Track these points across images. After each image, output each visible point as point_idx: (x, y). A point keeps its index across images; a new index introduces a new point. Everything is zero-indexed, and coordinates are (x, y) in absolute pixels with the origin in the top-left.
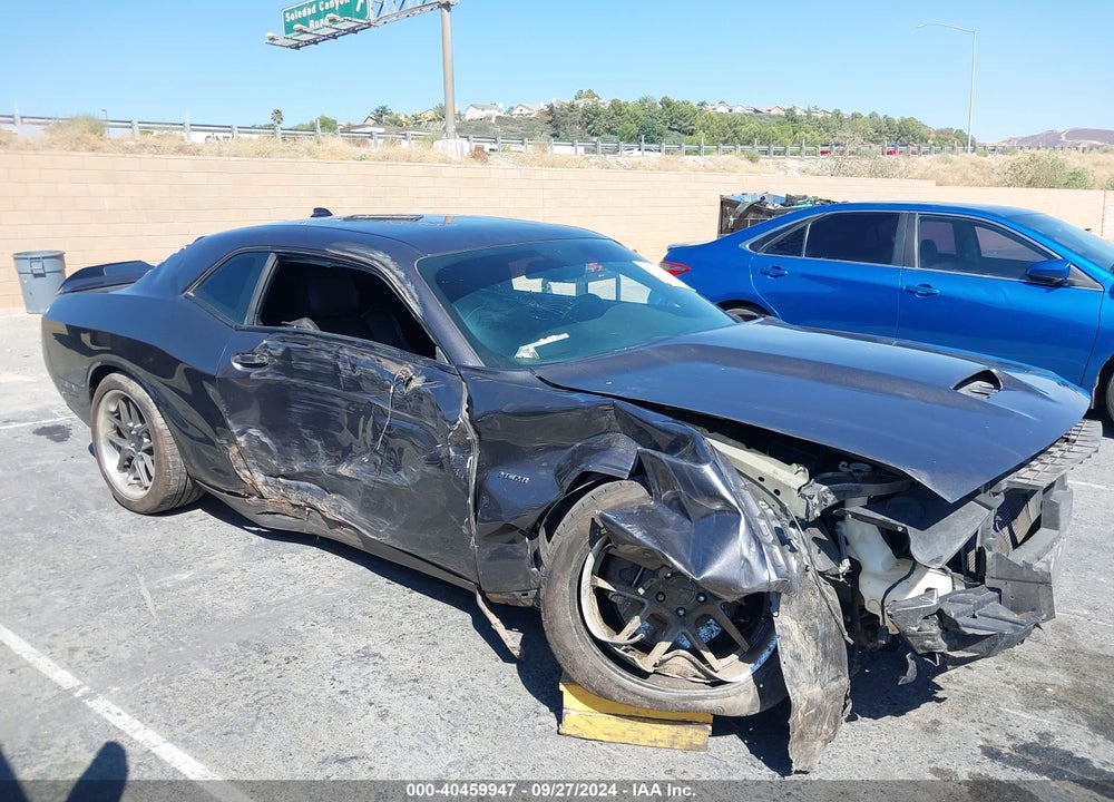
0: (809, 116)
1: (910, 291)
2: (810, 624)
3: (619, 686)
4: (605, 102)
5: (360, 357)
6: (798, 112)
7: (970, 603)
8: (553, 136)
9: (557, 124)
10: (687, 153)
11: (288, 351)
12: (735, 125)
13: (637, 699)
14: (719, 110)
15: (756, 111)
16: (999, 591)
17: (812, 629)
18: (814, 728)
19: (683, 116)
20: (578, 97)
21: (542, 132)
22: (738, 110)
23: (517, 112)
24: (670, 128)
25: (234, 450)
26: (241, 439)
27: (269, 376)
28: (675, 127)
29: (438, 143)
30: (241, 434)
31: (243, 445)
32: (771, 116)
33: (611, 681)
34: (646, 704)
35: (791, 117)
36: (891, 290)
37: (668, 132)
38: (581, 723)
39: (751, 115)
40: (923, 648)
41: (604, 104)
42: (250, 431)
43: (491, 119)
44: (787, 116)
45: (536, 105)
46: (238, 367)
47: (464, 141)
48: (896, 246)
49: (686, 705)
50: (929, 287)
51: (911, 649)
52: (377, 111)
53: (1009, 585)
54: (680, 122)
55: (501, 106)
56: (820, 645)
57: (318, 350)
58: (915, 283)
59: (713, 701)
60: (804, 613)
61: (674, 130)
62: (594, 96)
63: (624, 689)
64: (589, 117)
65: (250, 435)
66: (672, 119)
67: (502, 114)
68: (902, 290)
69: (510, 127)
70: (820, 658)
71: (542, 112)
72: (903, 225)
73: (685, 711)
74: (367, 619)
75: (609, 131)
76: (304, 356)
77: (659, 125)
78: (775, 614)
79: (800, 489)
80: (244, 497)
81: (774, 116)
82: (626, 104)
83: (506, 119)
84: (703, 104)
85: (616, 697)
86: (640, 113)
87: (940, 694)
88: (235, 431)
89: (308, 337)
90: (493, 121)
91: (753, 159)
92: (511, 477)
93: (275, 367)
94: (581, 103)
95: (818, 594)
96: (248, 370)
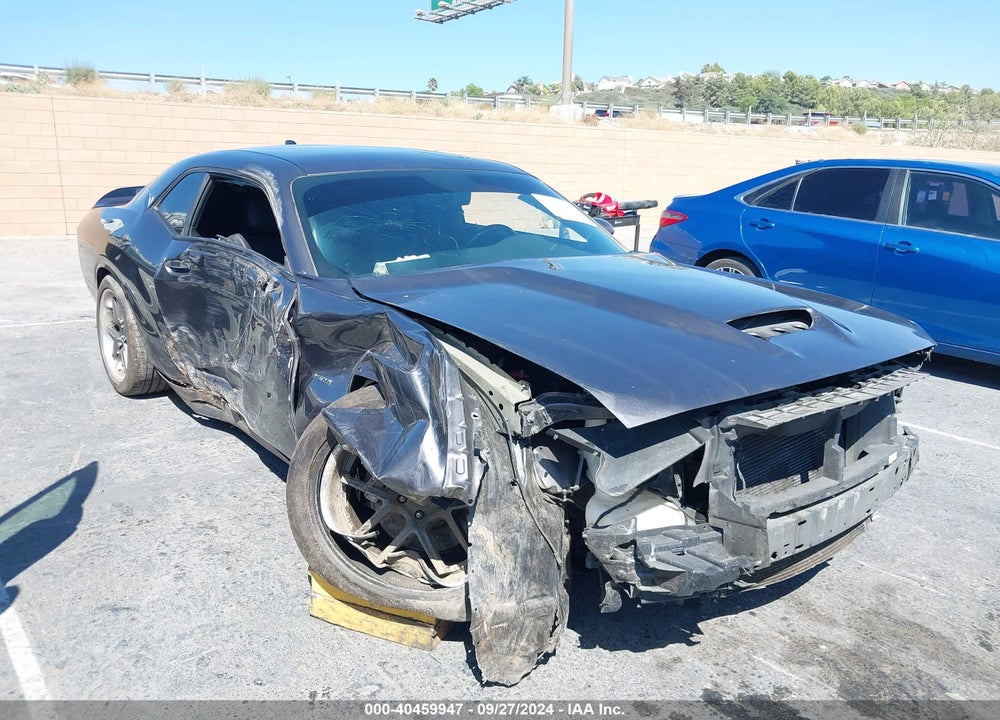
0: (935, 92)
1: (890, 249)
2: (510, 537)
3: (344, 576)
4: (730, 76)
5: (245, 265)
6: (925, 88)
7: (680, 539)
8: (677, 106)
9: (681, 95)
10: (794, 123)
11: (202, 257)
12: (857, 99)
13: (358, 590)
14: (842, 85)
15: (881, 86)
16: (720, 530)
17: (512, 543)
18: (506, 643)
19: (804, 90)
20: (705, 70)
21: (667, 102)
22: (862, 85)
23: (646, 83)
24: (791, 102)
25: (170, 345)
26: (174, 334)
27: (192, 280)
28: (796, 100)
29: (553, 108)
30: (174, 330)
31: (176, 340)
32: (895, 91)
33: (338, 570)
34: (365, 597)
35: (916, 92)
36: (871, 247)
37: (789, 105)
38: (325, 607)
39: (874, 89)
40: (617, 577)
41: (728, 77)
42: (181, 328)
43: (621, 89)
44: (912, 91)
45: (664, 78)
46: (169, 270)
47: (578, 106)
48: (882, 202)
49: (398, 602)
50: (909, 244)
51: (609, 578)
52: (520, 81)
53: (730, 526)
54: (802, 96)
55: (631, 78)
56: (519, 560)
57: (222, 258)
58: (894, 241)
59: (425, 603)
60: (504, 524)
61: (794, 103)
62: (719, 69)
63: (348, 579)
64: (712, 90)
65: (181, 332)
66: (793, 93)
67: (631, 86)
68: (880, 246)
69: (638, 98)
70: (518, 573)
71: (669, 84)
72: (892, 182)
73: (397, 608)
74: (231, 498)
75: (732, 103)
76: (215, 264)
77: (778, 99)
78: (469, 523)
79: (517, 405)
80: (183, 386)
81: (899, 91)
82: (750, 78)
83: (635, 90)
84: (826, 79)
85: (341, 586)
86: (763, 87)
87: (695, 638)
88: (169, 327)
89: (215, 246)
90: (623, 92)
91: (859, 131)
92: (321, 379)
93: (196, 273)
94: (707, 77)
95: (523, 509)
96: (178, 274)
